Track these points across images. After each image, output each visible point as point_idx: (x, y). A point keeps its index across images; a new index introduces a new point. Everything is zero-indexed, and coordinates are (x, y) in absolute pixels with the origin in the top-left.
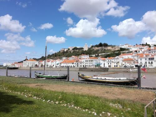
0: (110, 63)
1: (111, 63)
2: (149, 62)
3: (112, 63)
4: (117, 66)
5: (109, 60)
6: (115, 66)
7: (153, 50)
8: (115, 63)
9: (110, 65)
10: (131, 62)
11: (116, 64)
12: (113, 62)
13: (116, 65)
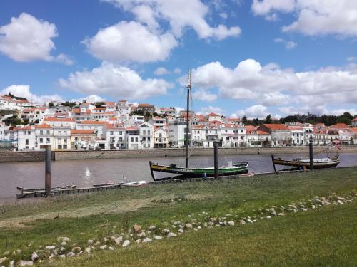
0: (45, 140)
1: (48, 140)
2: (132, 138)
3: (51, 139)
4: (65, 146)
5: (41, 132)
6: (60, 146)
7: (86, 115)
8: (59, 138)
9: (45, 143)
10: (91, 136)
11: (63, 140)
12: (53, 136)
13: (62, 142)
